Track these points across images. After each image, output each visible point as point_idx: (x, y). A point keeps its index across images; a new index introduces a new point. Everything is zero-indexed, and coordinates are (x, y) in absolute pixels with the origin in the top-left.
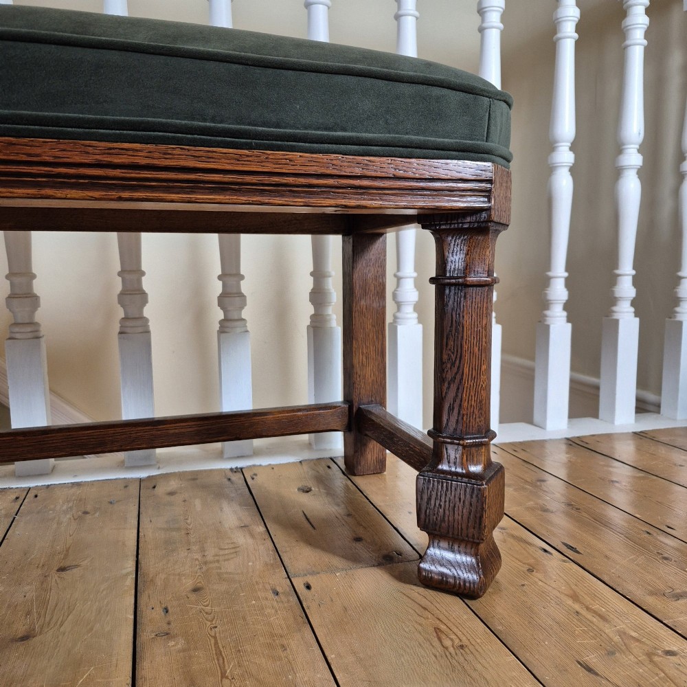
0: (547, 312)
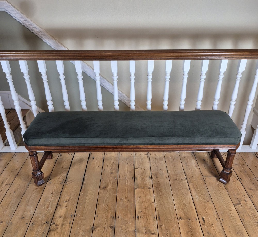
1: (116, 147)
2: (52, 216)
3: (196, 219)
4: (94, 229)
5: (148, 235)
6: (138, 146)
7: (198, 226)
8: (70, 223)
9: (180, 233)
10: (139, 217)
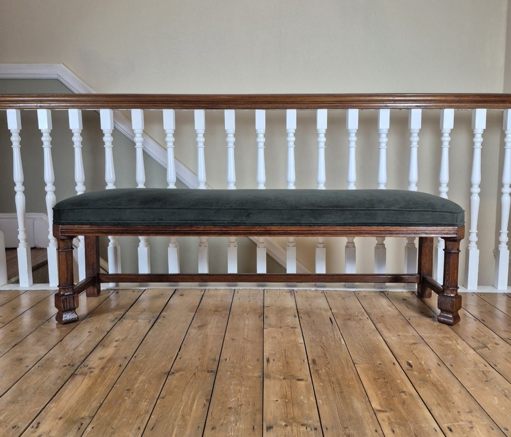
0: (499, 246)
1: (227, 230)
2: (84, 357)
3: (394, 364)
4: (170, 373)
5: (289, 381)
6: (268, 228)
7: (400, 372)
8: (120, 366)
9: (359, 380)
10: (271, 361)
